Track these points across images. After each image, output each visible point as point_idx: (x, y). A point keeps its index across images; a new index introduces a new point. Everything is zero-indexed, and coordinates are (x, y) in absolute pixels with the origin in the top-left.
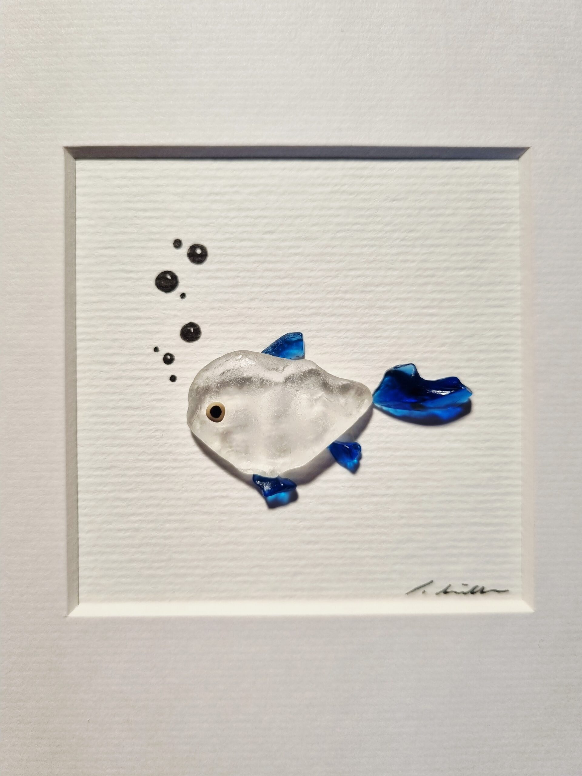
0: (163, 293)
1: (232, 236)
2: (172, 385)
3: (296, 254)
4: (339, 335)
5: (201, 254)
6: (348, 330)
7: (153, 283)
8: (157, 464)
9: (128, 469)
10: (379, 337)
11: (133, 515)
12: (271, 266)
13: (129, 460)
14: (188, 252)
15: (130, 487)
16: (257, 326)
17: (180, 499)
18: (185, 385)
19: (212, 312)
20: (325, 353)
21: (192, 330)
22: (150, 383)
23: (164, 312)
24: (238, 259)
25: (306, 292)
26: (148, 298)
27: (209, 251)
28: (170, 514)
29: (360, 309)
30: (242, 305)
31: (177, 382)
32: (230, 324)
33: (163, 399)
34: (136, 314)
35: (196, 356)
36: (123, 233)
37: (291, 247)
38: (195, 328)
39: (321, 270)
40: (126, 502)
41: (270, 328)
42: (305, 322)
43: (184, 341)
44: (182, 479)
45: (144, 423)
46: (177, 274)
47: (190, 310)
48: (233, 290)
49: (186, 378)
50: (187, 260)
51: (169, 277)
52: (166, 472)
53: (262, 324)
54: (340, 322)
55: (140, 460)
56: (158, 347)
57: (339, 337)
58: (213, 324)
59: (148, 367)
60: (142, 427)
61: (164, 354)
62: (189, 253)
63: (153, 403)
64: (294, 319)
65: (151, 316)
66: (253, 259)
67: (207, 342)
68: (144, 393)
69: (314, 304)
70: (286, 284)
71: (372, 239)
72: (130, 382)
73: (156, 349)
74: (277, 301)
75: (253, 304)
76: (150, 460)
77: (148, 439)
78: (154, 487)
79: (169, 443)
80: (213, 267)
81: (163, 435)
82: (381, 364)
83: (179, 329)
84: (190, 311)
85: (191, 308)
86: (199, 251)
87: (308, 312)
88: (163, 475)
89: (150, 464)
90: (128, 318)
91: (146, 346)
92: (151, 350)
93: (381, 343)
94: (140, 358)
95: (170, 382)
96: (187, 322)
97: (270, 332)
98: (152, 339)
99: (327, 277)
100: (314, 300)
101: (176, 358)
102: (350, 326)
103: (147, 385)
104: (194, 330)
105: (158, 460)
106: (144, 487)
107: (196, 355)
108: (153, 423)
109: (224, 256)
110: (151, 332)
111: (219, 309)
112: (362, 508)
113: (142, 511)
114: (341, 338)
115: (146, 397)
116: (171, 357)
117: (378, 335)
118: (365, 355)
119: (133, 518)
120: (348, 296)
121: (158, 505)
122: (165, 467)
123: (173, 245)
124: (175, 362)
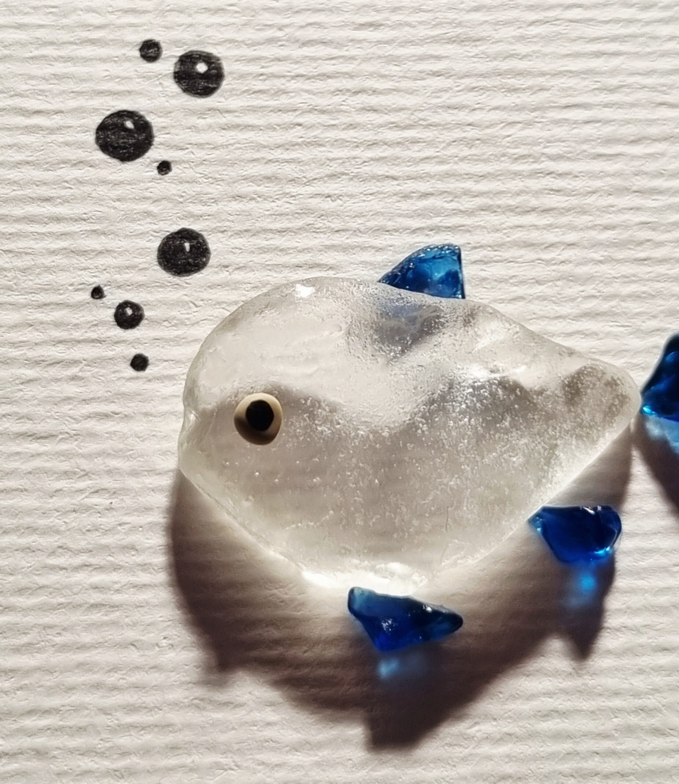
0: (115, 162)
1: (279, 34)
2: (137, 378)
3: (437, 74)
4: (547, 256)
5: (206, 72)
6: (571, 245)
7: (91, 138)
8: (98, 578)
9: (21, 591)
10: (645, 260)
11: (31, 712)
12: (374, 100)
13: (23, 568)
14: (175, 67)
15: (25, 639)
16: (347, 238)
17: (156, 668)
18: (171, 378)
19: (235, 206)
20: (515, 299)
21: (187, 245)
22: (80, 374)
23: (117, 204)
24: (293, 85)
25: (463, 159)
26: (76, 173)
27: (227, 67)
28: (131, 709)
29: (594, 197)
30: (310, 189)
31: (149, 371)
32: (281, 232)
33: (112, 412)
34: (48, 209)
35: (196, 309)
36: (20, 27)
37: (422, 58)
38: (195, 242)
39: (496, 108)
40: (13, 679)
41: (377, 242)
42: (463, 226)
43: (167, 272)
44: (161, 617)
45: (66, 474)
46: (149, 118)
47: (181, 200)
48: (286, 156)
49: (172, 361)
50: (174, 87)
51: (129, 124)
52: (117, 598)
53: (357, 232)
54: (549, 227)
55: (53, 568)
56: (102, 286)
57: (548, 262)
58: (239, 233)
59: (77, 335)
60: (59, 485)
61: (117, 304)
62: (177, 70)
63: (91, 425)
64: (436, 221)
65: (85, 214)
66: (333, 84)
67: (224, 275)
68: (68, 399)
69: (483, 186)
70: (415, 141)
71: (614, 39)
72: (30, 373)
73: (97, 293)
74: (394, 178)
75: (332, 187)
76: (77, 568)
77: (74, 515)
78: (87, 638)
79: (129, 523)
80: (234, 103)
81: (111, 503)
82: (653, 324)
83: (157, 244)
84: (181, 203)
85: (183, 194)
86: (201, 68)
87: (467, 204)
88: (114, 607)
89: (80, 577)
90: (30, 219)
91: (71, 285)
92: (86, 296)
93: (650, 272)
94: (57, 315)
95: (132, 372)
96: (175, 228)
97: (379, 249)
98: (85, 269)
99: (513, 123)
100: (483, 177)
101: (147, 313)
102: (572, 237)
103: (74, 378)
104: (190, 245)
105: (100, 568)
106: (58, 640)
107: (197, 306)
108: (87, 474)
109: (261, 78)
110: (84, 253)
111: (252, 199)
112: (635, 684)
113: (55, 702)
114: (554, 262)
115: (71, 409)
116: (133, 311)
117: (642, 255)
118: (613, 303)
119: (29, 722)
120: (563, 166)
121: (97, 686)
122: (116, 586)
123: (137, 54)
124: (144, 322)
